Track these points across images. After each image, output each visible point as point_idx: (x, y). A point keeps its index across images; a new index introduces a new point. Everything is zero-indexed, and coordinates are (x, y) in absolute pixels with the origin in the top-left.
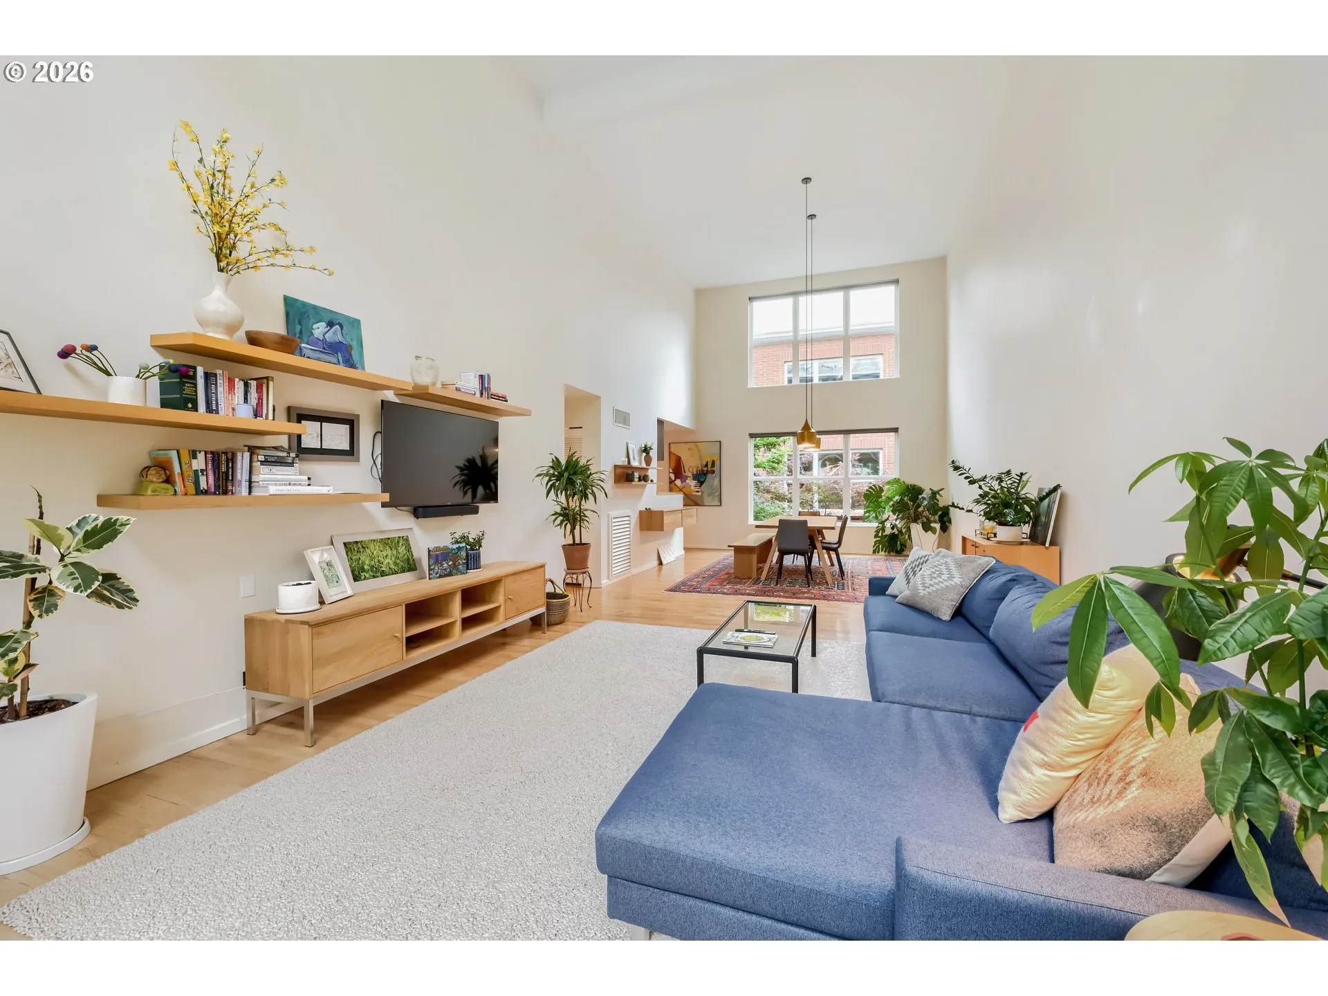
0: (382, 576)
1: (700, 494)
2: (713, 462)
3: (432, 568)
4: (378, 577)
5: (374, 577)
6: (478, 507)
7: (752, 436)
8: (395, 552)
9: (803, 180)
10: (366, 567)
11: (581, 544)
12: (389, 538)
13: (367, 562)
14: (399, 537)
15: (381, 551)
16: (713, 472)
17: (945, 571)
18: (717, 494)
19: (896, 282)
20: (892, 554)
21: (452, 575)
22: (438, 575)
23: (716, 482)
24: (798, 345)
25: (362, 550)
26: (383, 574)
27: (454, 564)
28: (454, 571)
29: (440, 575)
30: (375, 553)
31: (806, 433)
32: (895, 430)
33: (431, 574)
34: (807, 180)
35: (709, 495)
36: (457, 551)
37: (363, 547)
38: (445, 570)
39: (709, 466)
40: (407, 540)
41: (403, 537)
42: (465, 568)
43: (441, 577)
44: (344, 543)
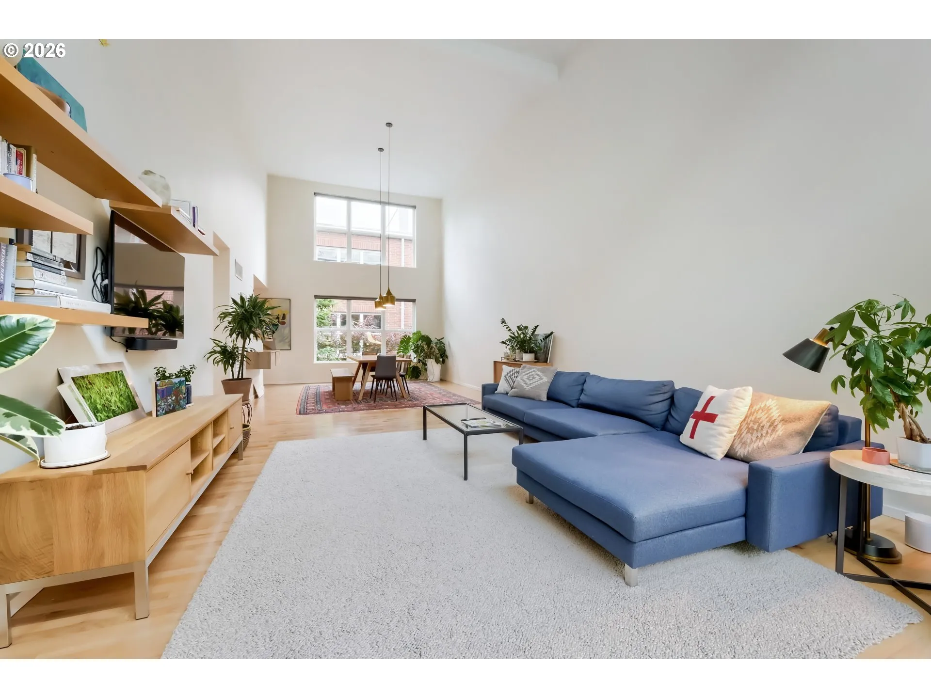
0: (114, 416)
1: (272, 340)
2: (284, 315)
3: (159, 404)
4: (111, 417)
5: (109, 417)
6: (176, 342)
7: (316, 297)
8: (117, 389)
9: (387, 124)
10: (99, 406)
11: (242, 378)
12: (108, 373)
13: (98, 401)
14: (116, 372)
15: (106, 388)
16: (284, 323)
17: (536, 376)
18: (287, 340)
19: (415, 207)
20: (413, 379)
21: (175, 411)
22: (164, 412)
23: (287, 331)
24: (350, 237)
25: (90, 386)
26: (115, 414)
27: (177, 398)
28: (177, 407)
29: (166, 411)
30: (101, 390)
31: (389, 297)
32: (414, 301)
33: (159, 411)
34: (389, 125)
35: (280, 342)
36: (178, 385)
37: (90, 384)
38: (170, 405)
39: (280, 319)
40: (122, 375)
41: (119, 372)
42: (185, 403)
43: (166, 413)
44: (72, 378)
